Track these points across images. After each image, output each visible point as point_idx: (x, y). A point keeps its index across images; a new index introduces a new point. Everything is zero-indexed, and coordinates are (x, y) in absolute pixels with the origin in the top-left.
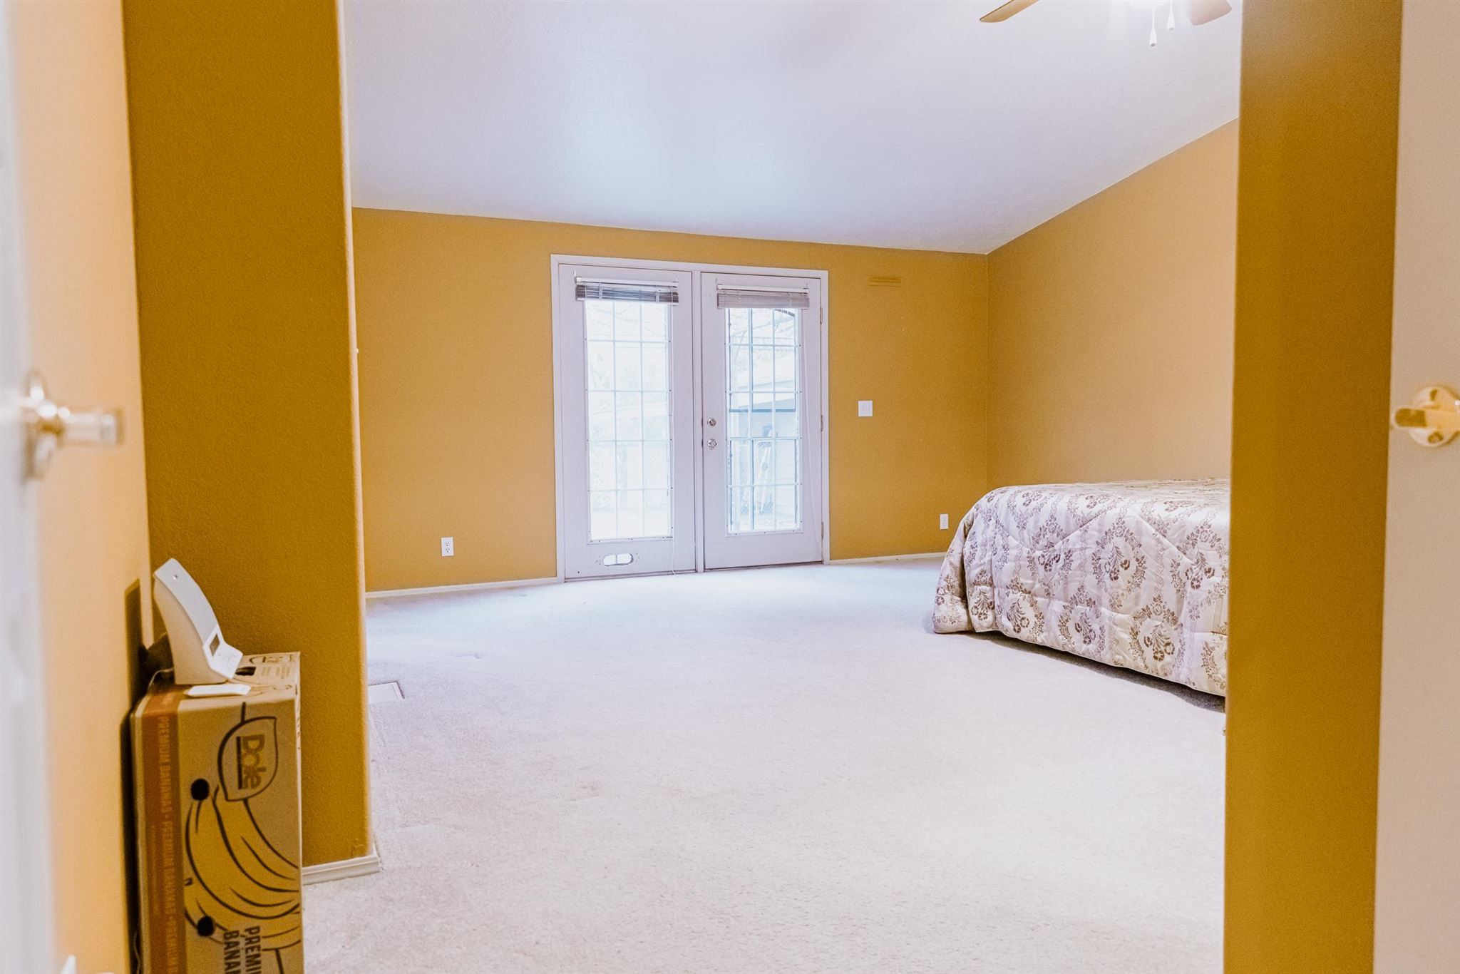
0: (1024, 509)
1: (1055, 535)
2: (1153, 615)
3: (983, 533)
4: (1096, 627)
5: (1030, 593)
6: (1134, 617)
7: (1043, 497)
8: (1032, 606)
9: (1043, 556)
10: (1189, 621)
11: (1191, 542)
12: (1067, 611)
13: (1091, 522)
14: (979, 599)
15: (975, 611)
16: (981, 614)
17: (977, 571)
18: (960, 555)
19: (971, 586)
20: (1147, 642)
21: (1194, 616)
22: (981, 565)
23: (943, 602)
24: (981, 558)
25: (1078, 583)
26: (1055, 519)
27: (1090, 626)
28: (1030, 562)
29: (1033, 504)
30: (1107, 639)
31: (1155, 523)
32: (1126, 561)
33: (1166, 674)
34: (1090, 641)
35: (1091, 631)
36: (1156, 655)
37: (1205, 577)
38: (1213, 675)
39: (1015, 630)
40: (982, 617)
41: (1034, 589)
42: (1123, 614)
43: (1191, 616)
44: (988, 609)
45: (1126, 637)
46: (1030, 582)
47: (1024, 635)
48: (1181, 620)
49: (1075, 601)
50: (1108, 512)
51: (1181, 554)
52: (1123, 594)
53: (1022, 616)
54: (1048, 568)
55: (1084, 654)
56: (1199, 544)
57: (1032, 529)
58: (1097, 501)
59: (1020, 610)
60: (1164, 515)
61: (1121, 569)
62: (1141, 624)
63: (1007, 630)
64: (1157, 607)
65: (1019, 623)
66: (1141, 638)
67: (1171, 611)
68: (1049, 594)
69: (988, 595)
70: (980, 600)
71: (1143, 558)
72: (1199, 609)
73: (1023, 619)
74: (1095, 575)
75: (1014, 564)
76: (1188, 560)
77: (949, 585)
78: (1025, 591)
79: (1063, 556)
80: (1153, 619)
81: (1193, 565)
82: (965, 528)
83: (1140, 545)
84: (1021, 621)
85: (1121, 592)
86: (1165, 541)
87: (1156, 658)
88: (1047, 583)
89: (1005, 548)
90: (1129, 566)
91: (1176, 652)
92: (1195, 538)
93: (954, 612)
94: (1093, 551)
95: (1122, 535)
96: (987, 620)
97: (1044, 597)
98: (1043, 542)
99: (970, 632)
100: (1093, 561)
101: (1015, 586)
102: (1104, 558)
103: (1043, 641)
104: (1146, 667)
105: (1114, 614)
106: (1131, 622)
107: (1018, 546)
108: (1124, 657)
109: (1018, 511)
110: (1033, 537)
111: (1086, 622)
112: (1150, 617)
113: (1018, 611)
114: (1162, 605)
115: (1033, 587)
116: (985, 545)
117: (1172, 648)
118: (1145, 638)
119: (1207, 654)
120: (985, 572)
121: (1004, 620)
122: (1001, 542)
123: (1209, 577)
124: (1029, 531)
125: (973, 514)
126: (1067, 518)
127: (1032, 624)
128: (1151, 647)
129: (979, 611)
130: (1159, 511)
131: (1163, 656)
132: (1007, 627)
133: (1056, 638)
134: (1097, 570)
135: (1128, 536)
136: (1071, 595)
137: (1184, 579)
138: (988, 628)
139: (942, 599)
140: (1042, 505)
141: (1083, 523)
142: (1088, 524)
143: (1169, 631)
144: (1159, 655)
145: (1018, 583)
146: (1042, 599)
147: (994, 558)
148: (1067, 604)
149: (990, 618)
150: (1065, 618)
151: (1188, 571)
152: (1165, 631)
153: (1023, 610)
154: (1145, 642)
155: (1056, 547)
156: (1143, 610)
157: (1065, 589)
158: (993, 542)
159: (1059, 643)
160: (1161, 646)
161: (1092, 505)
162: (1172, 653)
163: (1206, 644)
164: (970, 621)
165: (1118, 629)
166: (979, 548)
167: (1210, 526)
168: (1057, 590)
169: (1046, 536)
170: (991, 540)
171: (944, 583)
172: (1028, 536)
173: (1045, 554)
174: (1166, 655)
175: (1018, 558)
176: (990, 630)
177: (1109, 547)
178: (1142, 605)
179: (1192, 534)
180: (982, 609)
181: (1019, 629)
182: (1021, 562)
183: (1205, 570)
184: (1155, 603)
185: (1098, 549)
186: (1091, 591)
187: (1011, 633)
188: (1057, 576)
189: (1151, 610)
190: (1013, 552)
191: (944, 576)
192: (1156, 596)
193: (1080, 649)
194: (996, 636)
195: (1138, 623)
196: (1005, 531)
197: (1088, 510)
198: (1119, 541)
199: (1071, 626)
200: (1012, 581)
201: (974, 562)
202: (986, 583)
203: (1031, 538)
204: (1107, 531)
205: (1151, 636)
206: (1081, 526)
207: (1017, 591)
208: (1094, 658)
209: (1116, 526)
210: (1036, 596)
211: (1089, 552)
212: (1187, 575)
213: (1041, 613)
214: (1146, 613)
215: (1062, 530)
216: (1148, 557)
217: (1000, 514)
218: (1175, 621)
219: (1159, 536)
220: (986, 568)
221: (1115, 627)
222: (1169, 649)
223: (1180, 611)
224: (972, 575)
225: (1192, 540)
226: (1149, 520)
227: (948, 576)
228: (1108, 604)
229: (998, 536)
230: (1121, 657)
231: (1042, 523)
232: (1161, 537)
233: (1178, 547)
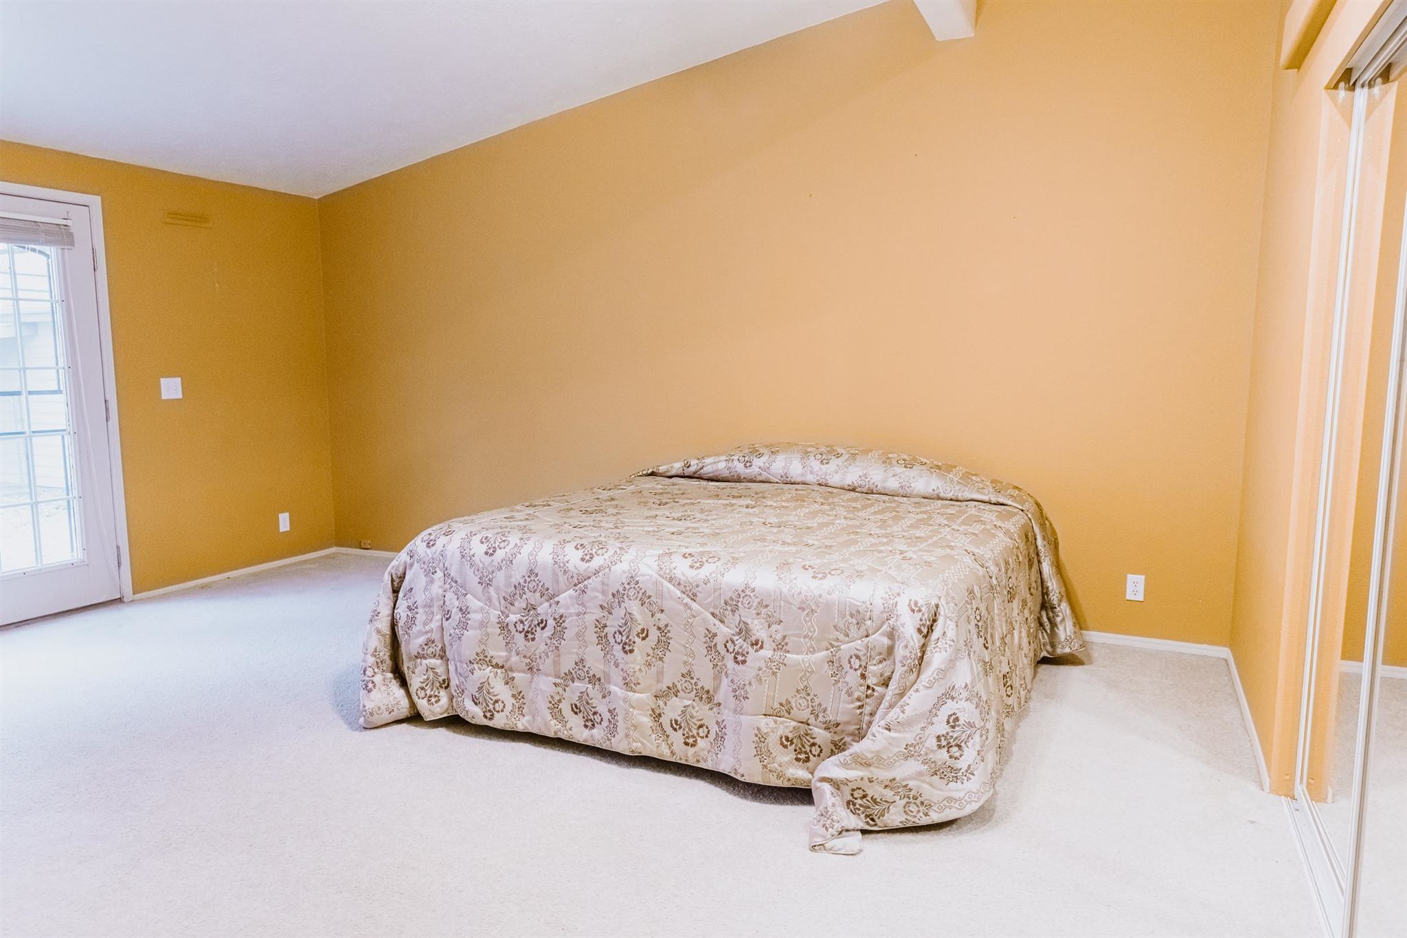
0: (487, 559)
1: (538, 594)
2: (681, 694)
3: (426, 589)
4: (602, 709)
5: (502, 667)
6: (655, 696)
7: (511, 545)
8: (507, 683)
9: (522, 622)
10: (732, 702)
11: (729, 608)
12: (560, 689)
13: (590, 581)
14: (426, 677)
15: (422, 694)
16: (430, 696)
17: (422, 640)
18: (390, 618)
19: (410, 659)
20: (675, 726)
21: (740, 694)
22: (427, 632)
23: (374, 686)
24: (425, 624)
25: (576, 656)
26: (537, 575)
27: (594, 708)
28: (502, 628)
29: (500, 554)
30: (621, 725)
31: (679, 584)
32: (643, 630)
33: (698, 761)
34: (593, 725)
35: (595, 713)
36: (687, 740)
37: (751, 650)
38: (769, 766)
39: (485, 717)
40: (433, 700)
41: (509, 662)
42: (642, 693)
43: (736, 697)
44: (440, 689)
45: (646, 720)
46: (504, 654)
47: (499, 722)
48: (719, 698)
49: (570, 677)
50: (613, 568)
51: (717, 622)
52: (640, 670)
53: (494, 698)
54: (530, 636)
55: (586, 741)
56: (741, 611)
57: (502, 587)
58: (594, 552)
59: (491, 691)
60: (691, 574)
61: (637, 640)
62: (666, 704)
63: (473, 717)
64: (686, 684)
65: (491, 707)
66: (665, 720)
67: (706, 689)
68: (531, 669)
69: (440, 670)
70: (428, 679)
71: (667, 626)
72: (747, 687)
73: (496, 701)
74: (599, 646)
75: (479, 631)
76: (728, 629)
77: (379, 660)
78: (497, 666)
79: (551, 622)
80: (681, 698)
81: (733, 635)
82: (393, 581)
83: (662, 611)
84: (494, 704)
85: (637, 668)
86: (694, 605)
87: (686, 744)
88: (528, 655)
89: (464, 611)
90: (647, 636)
91: (712, 735)
92: (734, 603)
93: (389, 697)
94: (596, 617)
95: (637, 598)
96: (440, 704)
97: (524, 672)
98: (520, 604)
99: (415, 718)
100: (596, 630)
101: (484, 659)
102: (611, 626)
103: (526, 727)
104: (673, 753)
105: (630, 694)
106: (652, 702)
107: (482, 609)
108: (642, 743)
109: (478, 562)
110: (504, 597)
111: (587, 703)
112: (677, 696)
113: (489, 693)
114: (693, 682)
115: (507, 660)
116: (429, 606)
117: (706, 730)
118: (671, 721)
119: (761, 741)
120: (433, 642)
121: (469, 704)
122: (456, 603)
123: (757, 651)
124: (497, 589)
125: (405, 562)
126: (555, 574)
127: (509, 708)
128: (680, 732)
129: (428, 692)
130: (682, 569)
131: (695, 741)
132: (474, 713)
133: (546, 724)
134: (602, 639)
135: (644, 599)
136: (564, 669)
137: (723, 651)
138: (442, 714)
139: (373, 682)
140: (514, 555)
141: (579, 582)
142: (586, 583)
143: (702, 711)
144: (691, 741)
145: (486, 657)
146: (522, 675)
147: (446, 624)
148: (558, 681)
149: (444, 700)
150: (557, 698)
151: (727, 642)
152: (697, 712)
153: (495, 691)
154: (672, 726)
155: (540, 610)
156: (669, 688)
157: (556, 663)
158: (442, 602)
159: (552, 728)
160: (692, 729)
161: (588, 558)
162: (707, 736)
163: (758, 729)
164: (413, 705)
165: (636, 712)
166: (420, 610)
167: (753, 590)
168: (546, 664)
169: (524, 597)
170: (439, 600)
171: (371, 660)
172: (496, 596)
173: (524, 619)
174: (699, 739)
175: (483, 625)
176: (445, 715)
177: (619, 612)
178: (667, 681)
179: (732, 599)
180: (432, 690)
181: (492, 715)
182: (488, 630)
183: (751, 642)
184: (684, 680)
185: (602, 614)
186: (596, 664)
187: (480, 720)
188: (543, 647)
189: (679, 687)
190: (475, 617)
191: (371, 650)
192: (685, 671)
193: (581, 734)
194: (455, 722)
195: (661, 703)
196: (462, 590)
197: (584, 565)
198: (634, 607)
199: (565, 707)
200: (477, 654)
201: (415, 629)
202: (435, 656)
203: (502, 599)
204: (615, 592)
205: (679, 719)
206: (575, 585)
207: (484, 667)
208: (602, 746)
209: (627, 587)
210: (511, 670)
211: (590, 619)
212: (726, 647)
213: (521, 692)
214: (673, 691)
215: (548, 589)
216: (673, 624)
217: (451, 565)
218: (710, 700)
219: (687, 600)
220: (435, 636)
221: (631, 710)
222: (702, 732)
223: (716, 689)
224: (411, 644)
225: (731, 606)
226: (671, 580)
227: (376, 649)
228: (621, 682)
229: (449, 595)
230: (639, 744)
231: (517, 577)
232: (689, 600)
233: (713, 614)
